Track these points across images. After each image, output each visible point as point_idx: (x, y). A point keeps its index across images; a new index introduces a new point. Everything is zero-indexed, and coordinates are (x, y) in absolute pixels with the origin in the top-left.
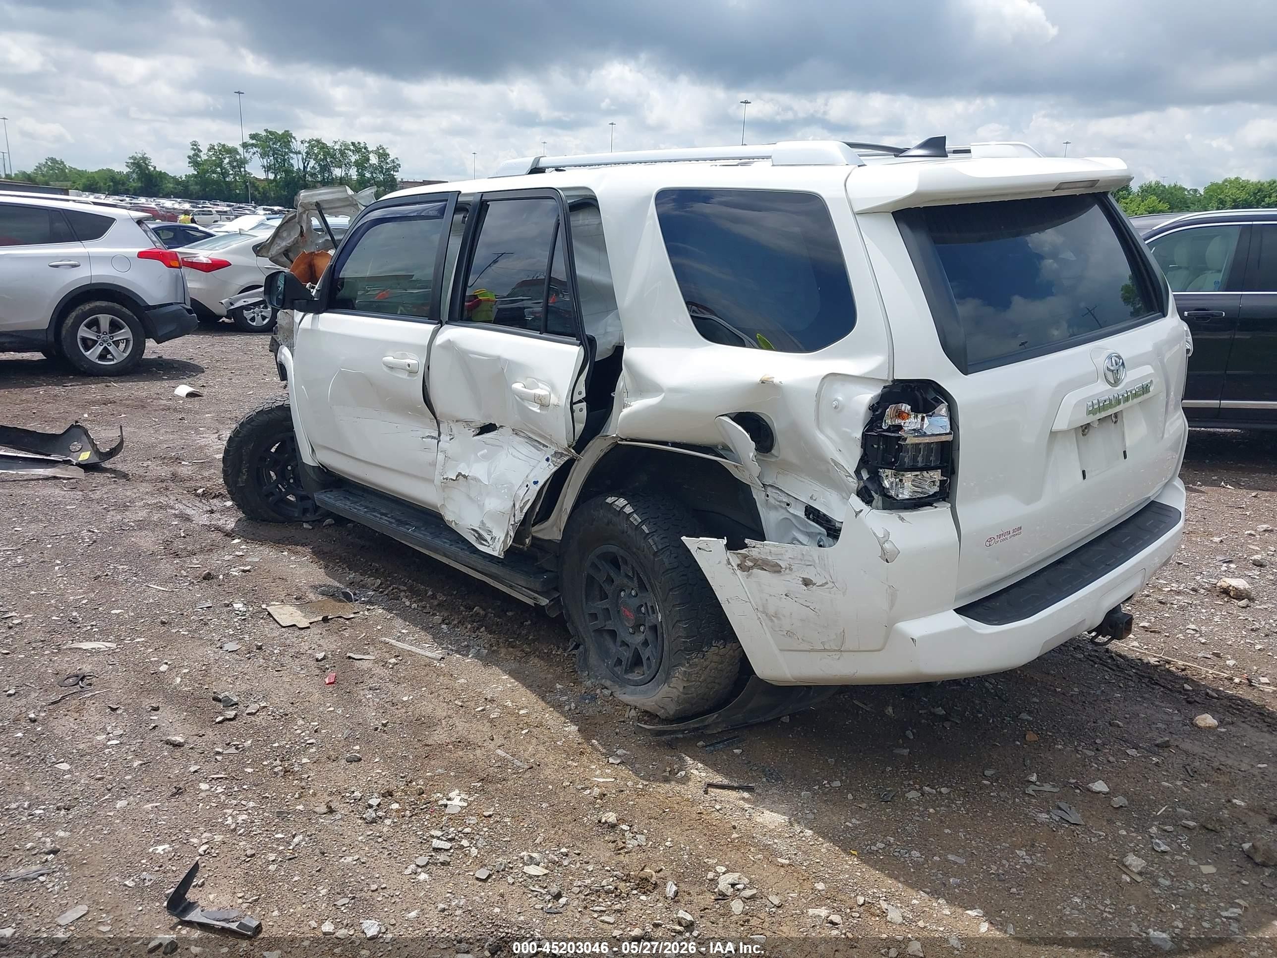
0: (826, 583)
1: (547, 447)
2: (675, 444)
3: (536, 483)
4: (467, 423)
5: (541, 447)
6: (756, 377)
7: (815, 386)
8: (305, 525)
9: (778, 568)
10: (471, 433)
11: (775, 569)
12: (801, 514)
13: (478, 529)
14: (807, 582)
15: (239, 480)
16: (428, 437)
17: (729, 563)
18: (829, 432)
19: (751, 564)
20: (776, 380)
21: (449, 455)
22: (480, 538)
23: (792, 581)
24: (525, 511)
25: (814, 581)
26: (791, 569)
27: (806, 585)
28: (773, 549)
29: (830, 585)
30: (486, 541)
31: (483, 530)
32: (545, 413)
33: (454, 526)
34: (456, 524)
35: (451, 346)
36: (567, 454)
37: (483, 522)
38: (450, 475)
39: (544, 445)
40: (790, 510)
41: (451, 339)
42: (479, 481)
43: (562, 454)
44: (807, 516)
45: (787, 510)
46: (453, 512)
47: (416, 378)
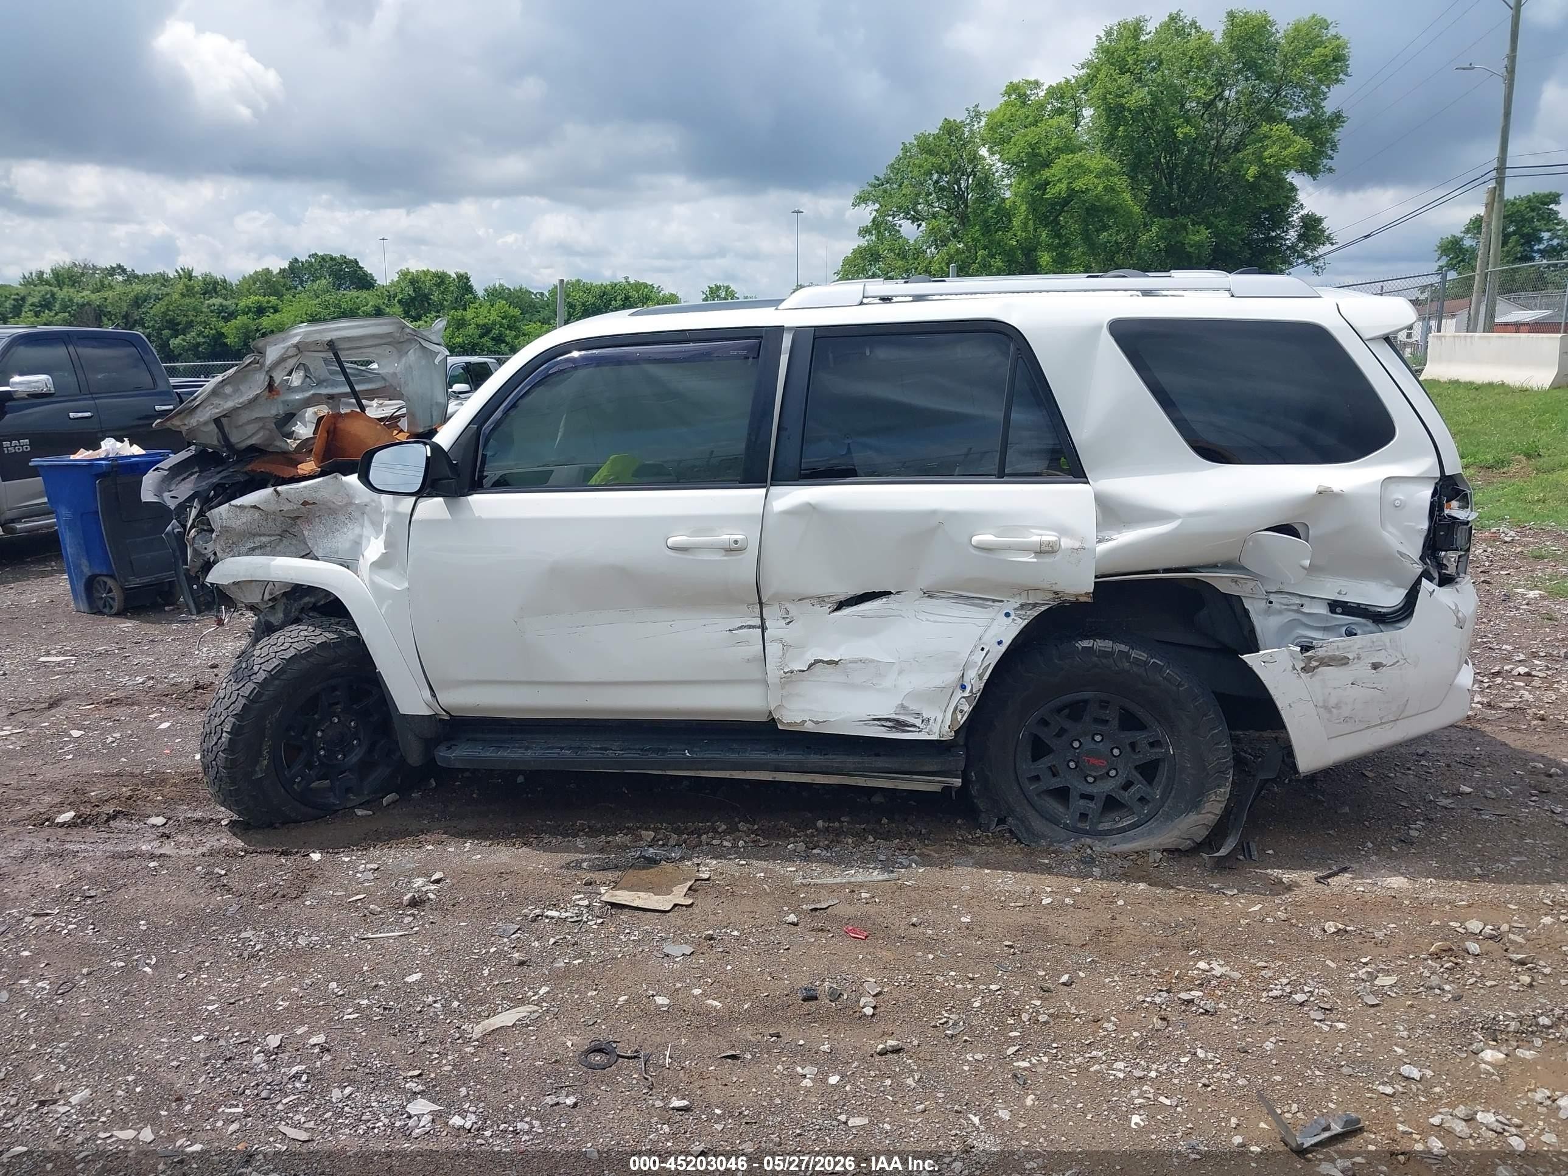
0: (1398, 662)
1: (1002, 601)
2: (1166, 571)
3: (1000, 643)
4: (821, 600)
5: (990, 603)
6: (1312, 488)
7: (1377, 490)
8: (359, 812)
9: (1346, 660)
10: (826, 609)
11: (1343, 662)
12: (1324, 610)
13: (894, 716)
14: (1375, 666)
15: (257, 769)
16: (741, 627)
17: (1294, 668)
18: (1390, 528)
19: (1316, 664)
20: (1336, 488)
21: (789, 643)
22: (899, 725)
23: (1361, 670)
24: (986, 677)
25: (1385, 663)
26: (1359, 658)
27: (1375, 669)
28: (1340, 644)
29: (1402, 662)
30: (914, 726)
31: (905, 714)
32: (1047, 560)
33: (810, 727)
34: (817, 723)
35: (809, 510)
36: (1045, 602)
37: (902, 706)
38: (797, 666)
39: (994, 601)
40: (1305, 610)
41: (812, 501)
42: (873, 661)
43: (1035, 605)
44: (1333, 611)
45: (1298, 611)
46: (803, 710)
47: (743, 556)
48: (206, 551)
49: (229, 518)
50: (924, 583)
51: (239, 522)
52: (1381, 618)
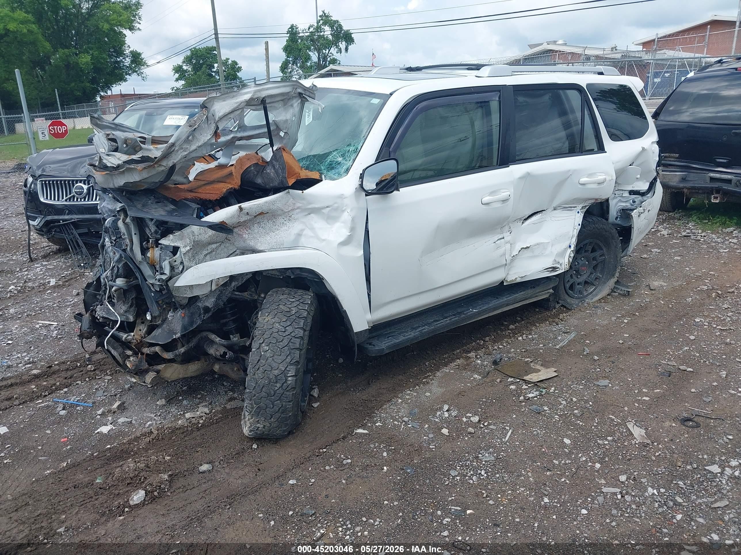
1: (576, 207)
3: (579, 225)
4: (519, 219)
5: (573, 209)
10: (521, 223)
13: (552, 266)
16: (498, 239)
21: (512, 242)
22: (554, 269)
30: (558, 268)
31: (556, 264)
32: (602, 186)
33: (519, 280)
34: (522, 277)
35: (528, 176)
36: (588, 204)
37: (555, 260)
38: (514, 253)
39: (574, 207)
40: (624, 195)
41: (529, 172)
42: (542, 243)
43: (585, 206)
44: (630, 194)
45: (622, 196)
46: (515, 273)
47: (508, 203)
48: (176, 263)
49: (200, 234)
50: (555, 204)
51: (207, 236)
52: (643, 194)
